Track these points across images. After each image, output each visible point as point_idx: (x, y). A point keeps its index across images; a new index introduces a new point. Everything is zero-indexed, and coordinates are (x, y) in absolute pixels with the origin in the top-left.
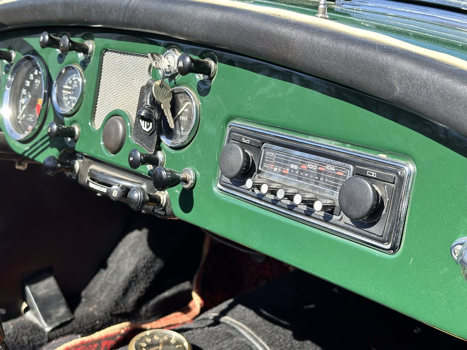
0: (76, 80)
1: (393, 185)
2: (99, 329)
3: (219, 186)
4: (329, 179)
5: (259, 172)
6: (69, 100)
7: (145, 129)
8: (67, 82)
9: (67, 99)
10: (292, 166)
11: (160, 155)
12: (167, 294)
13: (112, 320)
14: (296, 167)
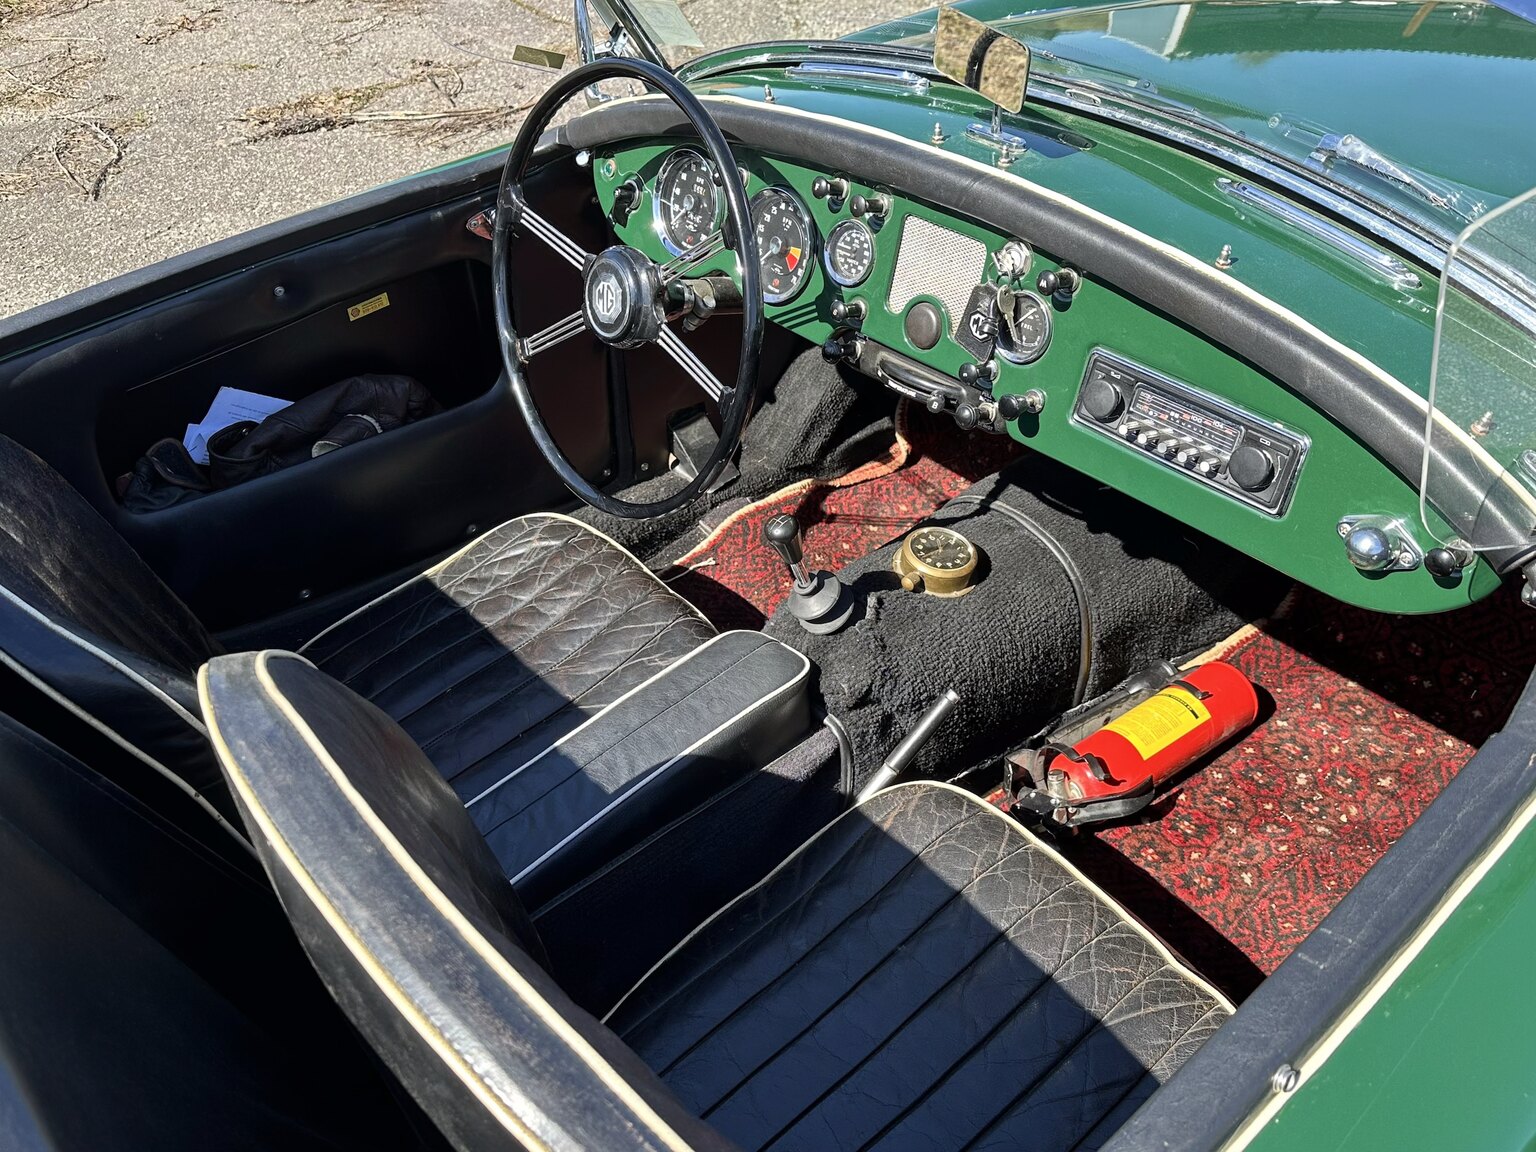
0: (858, 238)
1: (1286, 457)
2: (774, 489)
3: (1076, 416)
4: (1216, 435)
5: (1129, 412)
6: (849, 264)
7: (977, 335)
8: (842, 238)
9: (843, 260)
10: (1172, 414)
11: (992, 365)
12: (858, 436)
13: (788, 475)
14: (1177, 416)
